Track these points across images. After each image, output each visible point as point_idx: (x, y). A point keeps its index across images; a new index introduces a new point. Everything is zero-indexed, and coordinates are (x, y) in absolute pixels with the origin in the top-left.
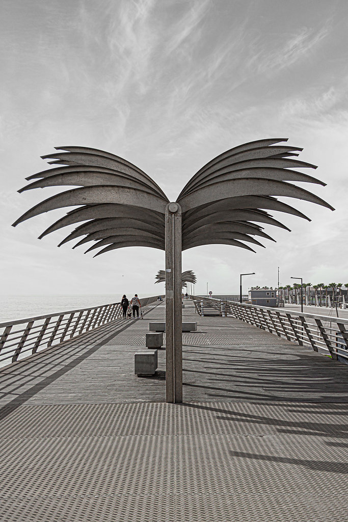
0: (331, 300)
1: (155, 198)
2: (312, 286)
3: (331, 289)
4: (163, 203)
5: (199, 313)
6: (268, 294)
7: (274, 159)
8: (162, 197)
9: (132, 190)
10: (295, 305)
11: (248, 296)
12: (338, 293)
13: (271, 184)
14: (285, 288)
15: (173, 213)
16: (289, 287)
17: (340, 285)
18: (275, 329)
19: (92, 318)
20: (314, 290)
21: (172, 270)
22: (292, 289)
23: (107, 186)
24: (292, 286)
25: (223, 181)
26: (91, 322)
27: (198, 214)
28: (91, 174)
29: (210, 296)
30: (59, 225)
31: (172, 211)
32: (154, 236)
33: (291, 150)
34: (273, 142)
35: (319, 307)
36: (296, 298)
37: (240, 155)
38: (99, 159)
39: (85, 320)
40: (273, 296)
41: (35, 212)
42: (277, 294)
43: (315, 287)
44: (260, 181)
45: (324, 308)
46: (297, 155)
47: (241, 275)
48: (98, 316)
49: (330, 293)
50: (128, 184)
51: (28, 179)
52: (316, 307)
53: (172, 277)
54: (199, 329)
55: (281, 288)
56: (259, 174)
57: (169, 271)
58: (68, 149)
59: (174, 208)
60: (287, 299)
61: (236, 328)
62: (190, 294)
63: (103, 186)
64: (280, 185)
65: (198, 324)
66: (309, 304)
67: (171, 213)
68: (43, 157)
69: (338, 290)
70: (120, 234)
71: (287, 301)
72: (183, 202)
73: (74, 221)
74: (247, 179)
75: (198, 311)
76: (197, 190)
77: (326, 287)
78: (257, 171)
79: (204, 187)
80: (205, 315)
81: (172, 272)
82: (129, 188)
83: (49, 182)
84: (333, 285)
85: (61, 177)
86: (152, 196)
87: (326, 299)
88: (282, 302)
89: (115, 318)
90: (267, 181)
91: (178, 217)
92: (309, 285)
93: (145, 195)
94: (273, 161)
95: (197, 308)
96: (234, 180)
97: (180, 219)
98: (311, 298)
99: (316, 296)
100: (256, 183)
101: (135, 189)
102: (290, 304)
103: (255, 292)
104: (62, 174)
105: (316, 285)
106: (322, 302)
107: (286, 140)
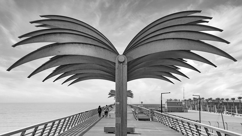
0: (217, 108)
1: (109, 52)
2: (205, 99)
3: (217, 101)
4: (114, 55)
5: (135, 118)
6: (177, 104)
7: (192, 25)
8: (114, 51)
9: (92, 46)
10: (194, 111)
11: (165, 105)
12: (221, 104)
13: (191, 42)
14: (188, 100)
15: (121, 62)
16: (190, 99)
17: (223, 99)
18: (184, 127)
19: (67, 123)
20: (206, 102)
21: (120, 103)
22: (192, 101)
23: (75, 43)
24: (192, 99)
25: (156, 40)
26: (66, 126)
27: (138, 61)
28: (65, 35)
29: (142, 104)
30: (43, 68)
31: (120, 61)
32: (108, 74)
33: (203, 18)
34: (191, 13)
35: (210, 113)
36: (194, 106)
37: (168, 22)
38: (70, 24)
39: (63, 125)
40: (180, 105)
41: (24, 60)
42: (183, 104)
43: (206, 100)
44: (183, 40)
45: (213, 113)
46: (208, 22)
47: (162, 94)
48: (71, 122)
49: (216, 104)
50: (90, 41)
51: (20, 37)
52: (208, 112)
53: (120, 108)
54: (136, 131)
55: (186, 100)
56: (182, 35)
57: (118, 103)
58: (49, 17)
59: (122, 59)
60: (189, 107)
61: (160, 131)
62: (130, 104)
63: (72, 43)
64: (197, 43)
65: (136, 126)
66: (203, 110)
67: (120, 62)
68: (32, 23)
69: (221, 102)
70: (85, 72)
71: (189, 108)
72: (128, 55)
73: (53, 66)
74: (174, 39)
75: (135, 117)
76: (138, 47)
77: (214, 100)
78: (180, 33)
79: (143, 44)
80: (139, 120)
81: (120, 104)
82: (90, 44)
83: (35, 39)
84: (218, 99)
85: (43, 36)
86: (106, 50)
87: (213, 108)
88: (186, 109)
89: (82, 122)
90: (187, 41)
91: (124, 65)
92: (203, 98)
93: (102, 49)
94: (191, 26)
95: (134, 115)
96: (164, 39)
97: (126, 66)
98: (204, 107)
99: (208, 106)
100: (179, 42)
101: (95, 45)
102: (191, 111)
103: (169, 102)
104: (44, 35)
105: (208, 99)
106: (211, 109)
107: (200, 12)
